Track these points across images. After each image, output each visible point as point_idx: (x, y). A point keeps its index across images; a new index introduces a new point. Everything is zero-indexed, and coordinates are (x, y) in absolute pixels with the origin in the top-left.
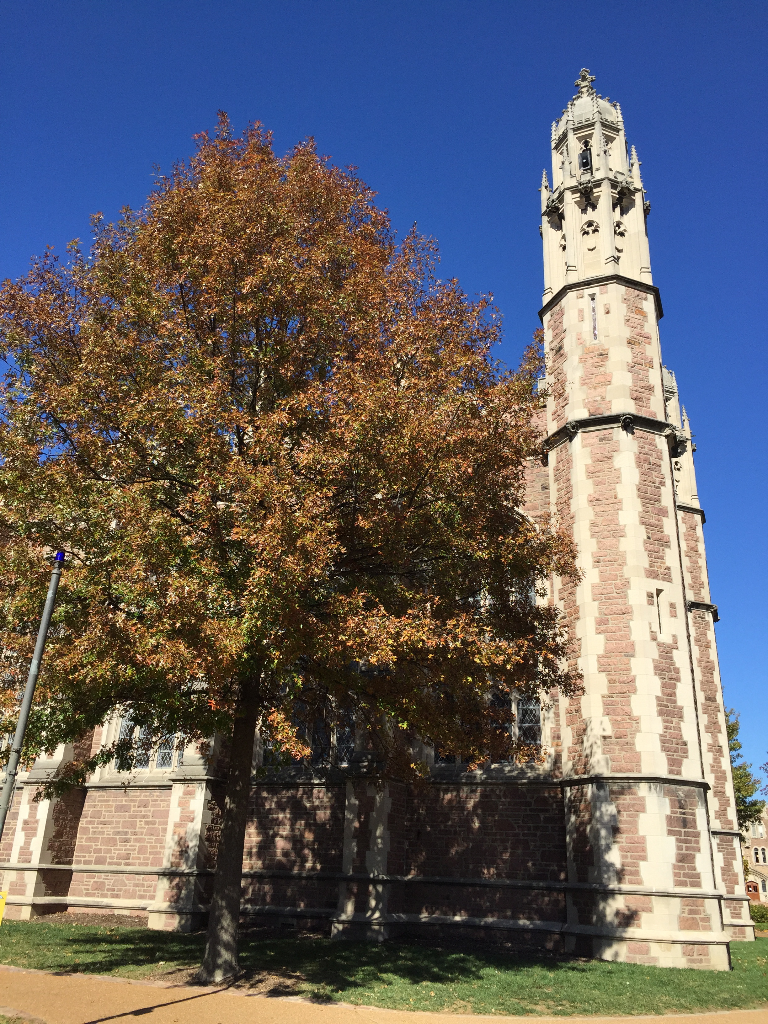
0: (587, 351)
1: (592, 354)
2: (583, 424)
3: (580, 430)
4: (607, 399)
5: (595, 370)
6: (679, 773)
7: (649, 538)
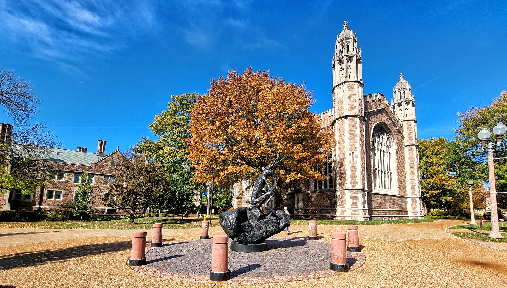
0: (339, 102)
1: (340, 102)
2: (337, 119)
3: (337, 121)
4: (343, 112)
5: (340, 106)
6: (355, 188)
7: (351, 142)
